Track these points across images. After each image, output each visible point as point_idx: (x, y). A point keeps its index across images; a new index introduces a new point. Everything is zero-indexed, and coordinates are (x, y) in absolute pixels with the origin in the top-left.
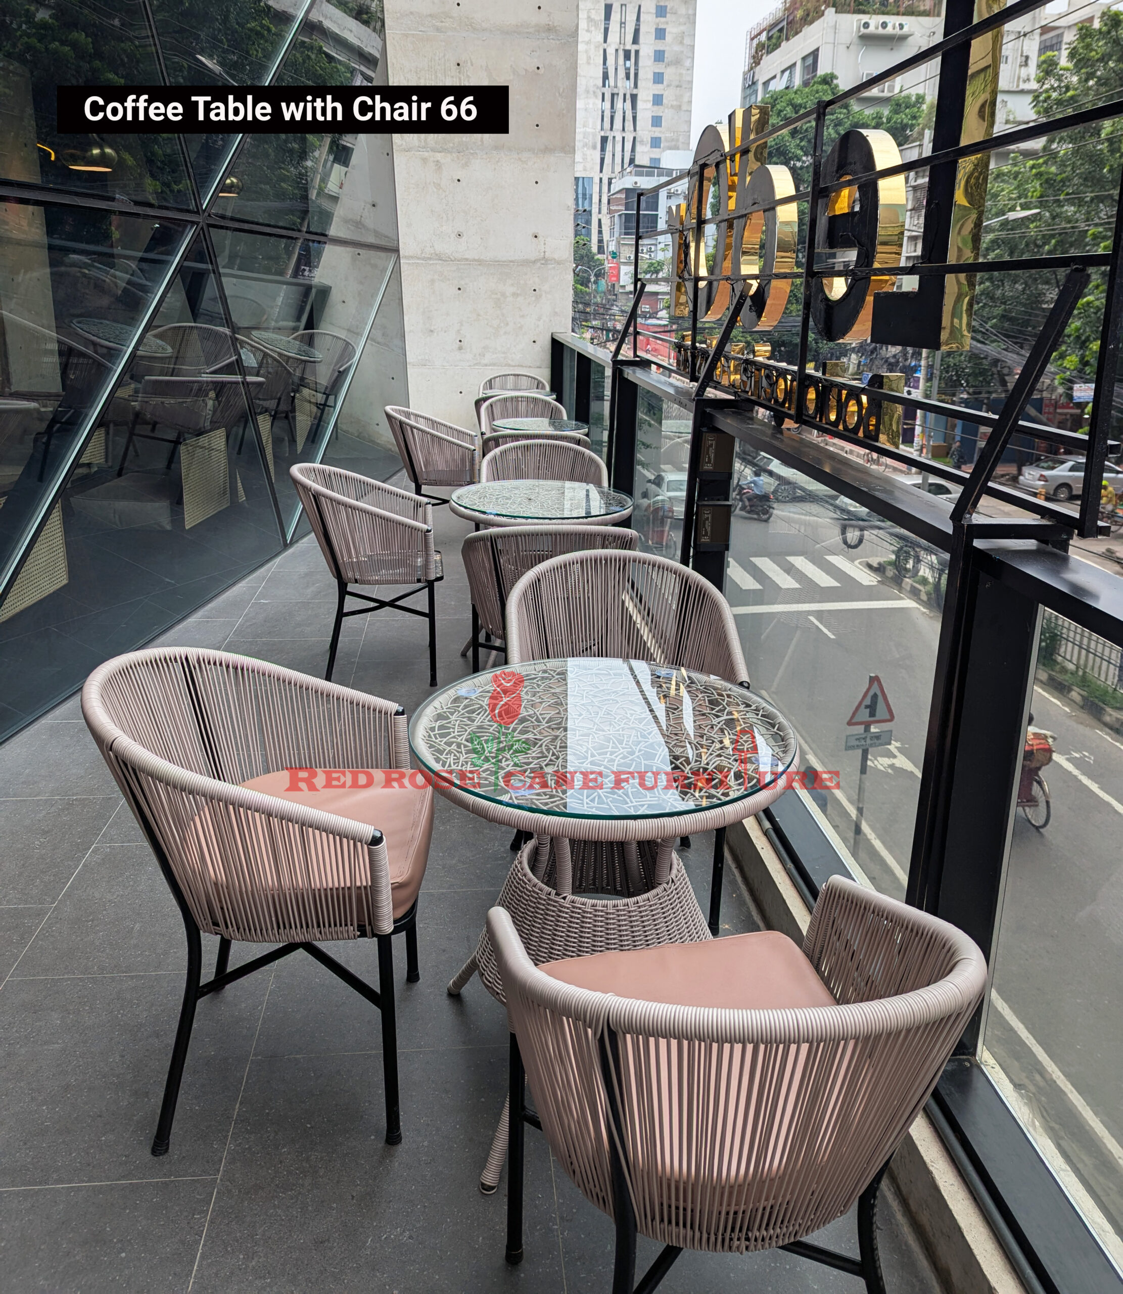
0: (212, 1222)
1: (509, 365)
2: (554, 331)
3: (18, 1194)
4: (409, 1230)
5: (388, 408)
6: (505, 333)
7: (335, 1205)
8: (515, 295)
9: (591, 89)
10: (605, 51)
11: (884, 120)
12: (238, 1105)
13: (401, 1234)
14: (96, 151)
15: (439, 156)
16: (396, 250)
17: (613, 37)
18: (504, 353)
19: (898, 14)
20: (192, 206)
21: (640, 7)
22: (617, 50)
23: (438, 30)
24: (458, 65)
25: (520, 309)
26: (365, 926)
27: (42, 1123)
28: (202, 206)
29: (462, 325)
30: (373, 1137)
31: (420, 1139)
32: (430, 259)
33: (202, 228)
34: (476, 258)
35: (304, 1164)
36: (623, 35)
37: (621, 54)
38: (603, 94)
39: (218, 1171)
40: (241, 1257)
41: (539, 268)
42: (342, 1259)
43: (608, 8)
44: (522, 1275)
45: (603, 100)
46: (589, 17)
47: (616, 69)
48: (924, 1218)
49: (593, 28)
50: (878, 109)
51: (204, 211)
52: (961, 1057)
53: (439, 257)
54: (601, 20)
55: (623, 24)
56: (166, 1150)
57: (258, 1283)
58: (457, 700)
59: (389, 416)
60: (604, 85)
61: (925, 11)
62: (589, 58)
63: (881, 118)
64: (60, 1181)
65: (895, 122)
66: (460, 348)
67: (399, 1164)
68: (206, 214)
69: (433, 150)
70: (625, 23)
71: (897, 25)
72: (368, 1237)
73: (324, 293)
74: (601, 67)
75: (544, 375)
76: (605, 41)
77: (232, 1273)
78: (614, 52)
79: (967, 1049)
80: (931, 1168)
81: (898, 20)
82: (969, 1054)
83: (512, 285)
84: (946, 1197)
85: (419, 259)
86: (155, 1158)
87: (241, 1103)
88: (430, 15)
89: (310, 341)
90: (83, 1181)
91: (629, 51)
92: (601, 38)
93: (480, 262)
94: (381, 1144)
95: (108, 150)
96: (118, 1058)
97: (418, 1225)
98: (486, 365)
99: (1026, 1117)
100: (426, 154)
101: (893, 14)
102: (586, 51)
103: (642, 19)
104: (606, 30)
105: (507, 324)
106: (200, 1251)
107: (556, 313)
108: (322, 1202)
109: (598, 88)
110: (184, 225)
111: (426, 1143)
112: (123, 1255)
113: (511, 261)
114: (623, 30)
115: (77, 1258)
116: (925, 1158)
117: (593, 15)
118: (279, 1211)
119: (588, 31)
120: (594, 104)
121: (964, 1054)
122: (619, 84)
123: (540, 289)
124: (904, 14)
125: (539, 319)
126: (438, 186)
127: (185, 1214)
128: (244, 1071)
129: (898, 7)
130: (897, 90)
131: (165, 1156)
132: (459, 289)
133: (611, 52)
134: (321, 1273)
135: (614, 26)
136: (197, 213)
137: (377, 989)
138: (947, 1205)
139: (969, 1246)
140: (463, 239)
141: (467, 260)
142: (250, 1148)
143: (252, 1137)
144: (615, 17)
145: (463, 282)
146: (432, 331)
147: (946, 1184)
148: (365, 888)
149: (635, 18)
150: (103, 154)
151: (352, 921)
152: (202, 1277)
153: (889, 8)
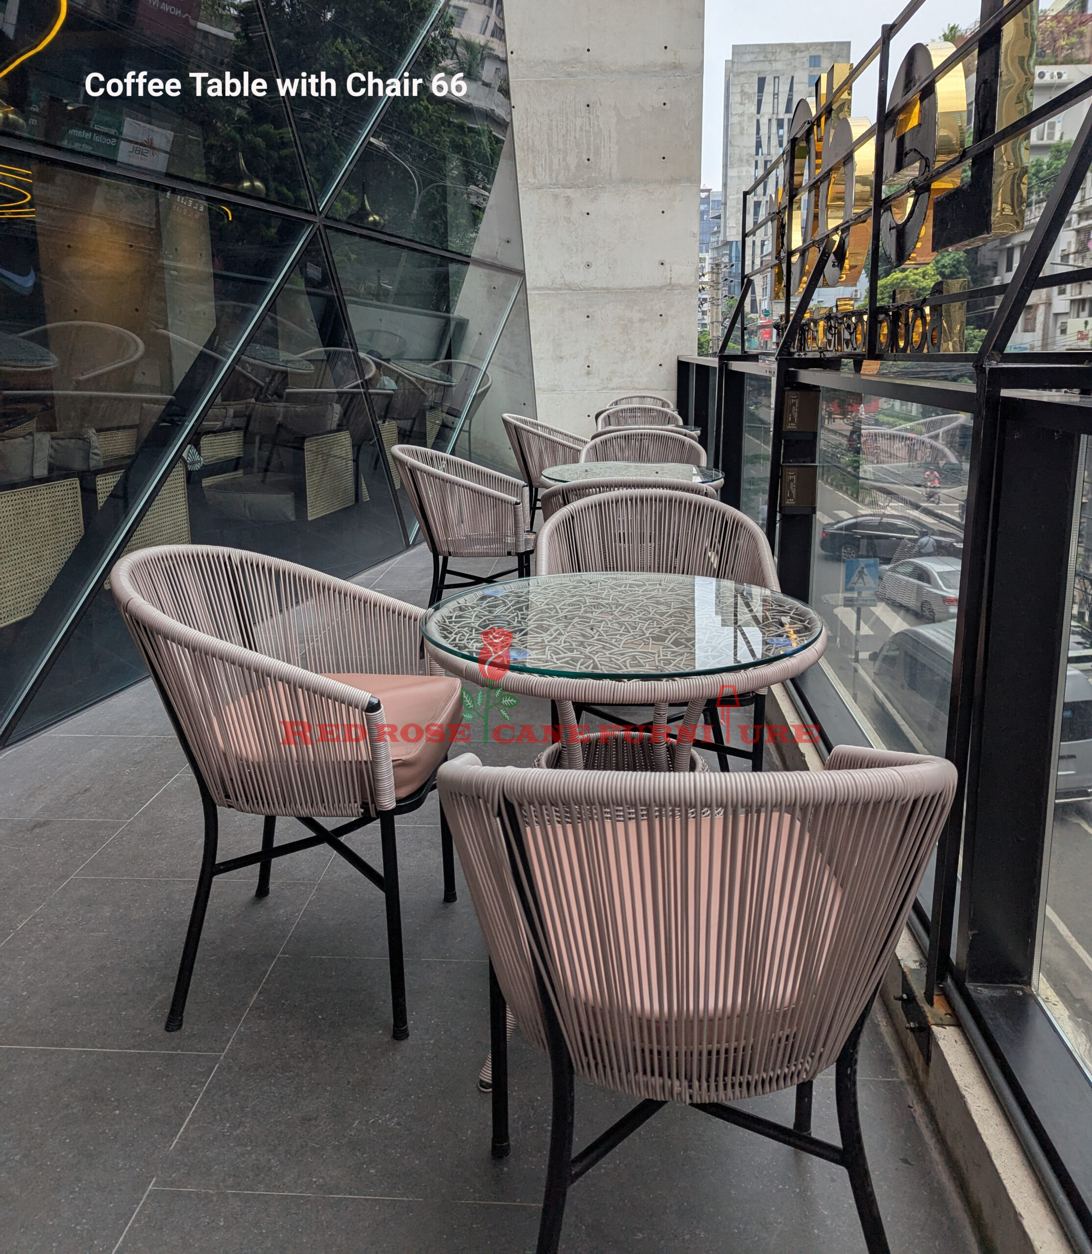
0: (207, 1092)
1: (636, 389)
2: (680, 354)
3: (35, 1051)
4: (398, 1117)
5: (506, 416)
6: (632, 357)
7: (329, 1088)
8: (642, 320)
9: (745, 158)
10: (758, 121)
11: (1045, 167)
12: (256, 995)
13: (390, 1120)
14: (247, 184)
15: (569, 192)
16: (522, 274)
17: (767, 108)
18: (631, 377)
19: (1056, 63)
20: (310, 207)
21: (793, 78)
22: (770, 120)
23: (569, 75)
24: (588, 106)
25: (647, 334)
26: (368, 804)
27: (72, 996)
28: (319, 208)
29: (590, 351)
30: (380, 1032)
31: (428, 1037)
32: (560, 289)
33: (319, 229)
34: (605, 286)
35: (308, 1050)
36: (776, 105)
37: (774, 124)
38: (756, 162)
39: (224, 1049)
40: (228, 1125)
41: (666, 294)
42: (326, 1137)
43: (762, 82)
44: (505, 1169)
45: (756, 168)
46: (742, 91)
47: (769, 138)
48: (958, 1153)
49: (746, 101)
50: (1038, 157)
51: (321, 213)
52: (1013, 985)
53: (569, 287)
54: (754, 93)
55: (776, 95)
56: (180, 1026)
57: (239, 1149)
58: (483, 598)
59: (505, 422)
60: (757, 154)
61: (1084, 59)
62: (742, 129)
63: (1041, 165)
64: (75, 1045)
65: (1056, 168)
66: (588, 373)
67: (402, 1058)
68: (323, 216)
69: (564, 186)
70: (778, 94)
71: (1055, 74)
72: (355, 1120)
73: (462, 325)
74: (755, 136)
75: (670, 396)
76: (758, 112)
77: (216, 1139)
78: (767, 121)
79: (1021, 976)
80: (964, 1093)
81: (1056, 69)
82: (1023, 983)
83: (639, 311)
84: (976, 1121)
85: (549, 289)
86: (168, 1033)
87: (260, 993)
88: (563, 62)
89: (448, 369)
90: (96, 1047)
91: (782, 120)
92: (754, 109)
93: (608, 290)
94: (388, 1038)
95: (258, 184)
96: (155, 947)
97: (408, 1114)
98: (613, 389)
99: (1082, 1048)
100: (557, 190)
101: (1051, 64)
102: (740, 123)
103: (795, 89)
104: (759, 102)
105: (634, 349)
106: (190, 1116)
107: (682, 336)
108: (318, 1084)
109: (751, 156)
110: (302, 224)
111: (432, 1042)
112: (117, 1112)
113: (638, 289)
114: (776, 100)
115: (75, 1110)
116: (959, 1082)
117: (747, 89)
118: (274, 1089)
119: (742, 104)
120: (747, 171)
121: (1017, 983)
122: (773, 151)
123: (666, 314)
124: (1062, 63)
125: (665, 343)
126: (568, 220)
127: (184, 1083)
128: (269, 966)
129: (1056, 56)
130: (1057, 137)
131: (178, 1032)
132: (588, 317)
133: (764, 121)
134: (302, 1147)
135: (767, 98)
136: (314, 213)
137: (381, 871)
138: (977, 1129)
139: (996, 1170)
140: (592, 269)
141: (595, 288)
142: (259, 1032)
143: (264, 1022)
144: (768, 89)
145: (591, 310)
146: (561, 358)
147: (980, 1109)
148: (366, 762)
149: (788, 89)
150: (253, 186)
151: (355, 798)
152: (186, 1139)
153: (1046, 59)
